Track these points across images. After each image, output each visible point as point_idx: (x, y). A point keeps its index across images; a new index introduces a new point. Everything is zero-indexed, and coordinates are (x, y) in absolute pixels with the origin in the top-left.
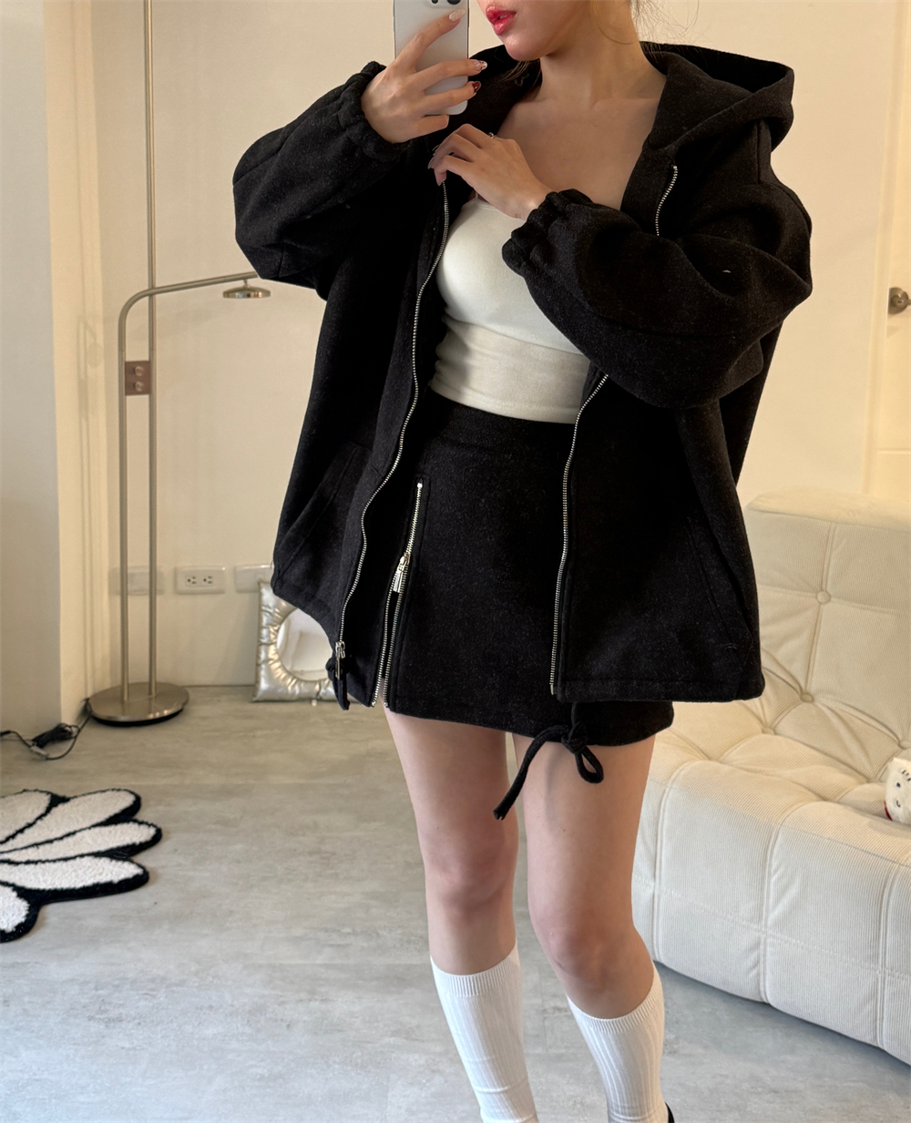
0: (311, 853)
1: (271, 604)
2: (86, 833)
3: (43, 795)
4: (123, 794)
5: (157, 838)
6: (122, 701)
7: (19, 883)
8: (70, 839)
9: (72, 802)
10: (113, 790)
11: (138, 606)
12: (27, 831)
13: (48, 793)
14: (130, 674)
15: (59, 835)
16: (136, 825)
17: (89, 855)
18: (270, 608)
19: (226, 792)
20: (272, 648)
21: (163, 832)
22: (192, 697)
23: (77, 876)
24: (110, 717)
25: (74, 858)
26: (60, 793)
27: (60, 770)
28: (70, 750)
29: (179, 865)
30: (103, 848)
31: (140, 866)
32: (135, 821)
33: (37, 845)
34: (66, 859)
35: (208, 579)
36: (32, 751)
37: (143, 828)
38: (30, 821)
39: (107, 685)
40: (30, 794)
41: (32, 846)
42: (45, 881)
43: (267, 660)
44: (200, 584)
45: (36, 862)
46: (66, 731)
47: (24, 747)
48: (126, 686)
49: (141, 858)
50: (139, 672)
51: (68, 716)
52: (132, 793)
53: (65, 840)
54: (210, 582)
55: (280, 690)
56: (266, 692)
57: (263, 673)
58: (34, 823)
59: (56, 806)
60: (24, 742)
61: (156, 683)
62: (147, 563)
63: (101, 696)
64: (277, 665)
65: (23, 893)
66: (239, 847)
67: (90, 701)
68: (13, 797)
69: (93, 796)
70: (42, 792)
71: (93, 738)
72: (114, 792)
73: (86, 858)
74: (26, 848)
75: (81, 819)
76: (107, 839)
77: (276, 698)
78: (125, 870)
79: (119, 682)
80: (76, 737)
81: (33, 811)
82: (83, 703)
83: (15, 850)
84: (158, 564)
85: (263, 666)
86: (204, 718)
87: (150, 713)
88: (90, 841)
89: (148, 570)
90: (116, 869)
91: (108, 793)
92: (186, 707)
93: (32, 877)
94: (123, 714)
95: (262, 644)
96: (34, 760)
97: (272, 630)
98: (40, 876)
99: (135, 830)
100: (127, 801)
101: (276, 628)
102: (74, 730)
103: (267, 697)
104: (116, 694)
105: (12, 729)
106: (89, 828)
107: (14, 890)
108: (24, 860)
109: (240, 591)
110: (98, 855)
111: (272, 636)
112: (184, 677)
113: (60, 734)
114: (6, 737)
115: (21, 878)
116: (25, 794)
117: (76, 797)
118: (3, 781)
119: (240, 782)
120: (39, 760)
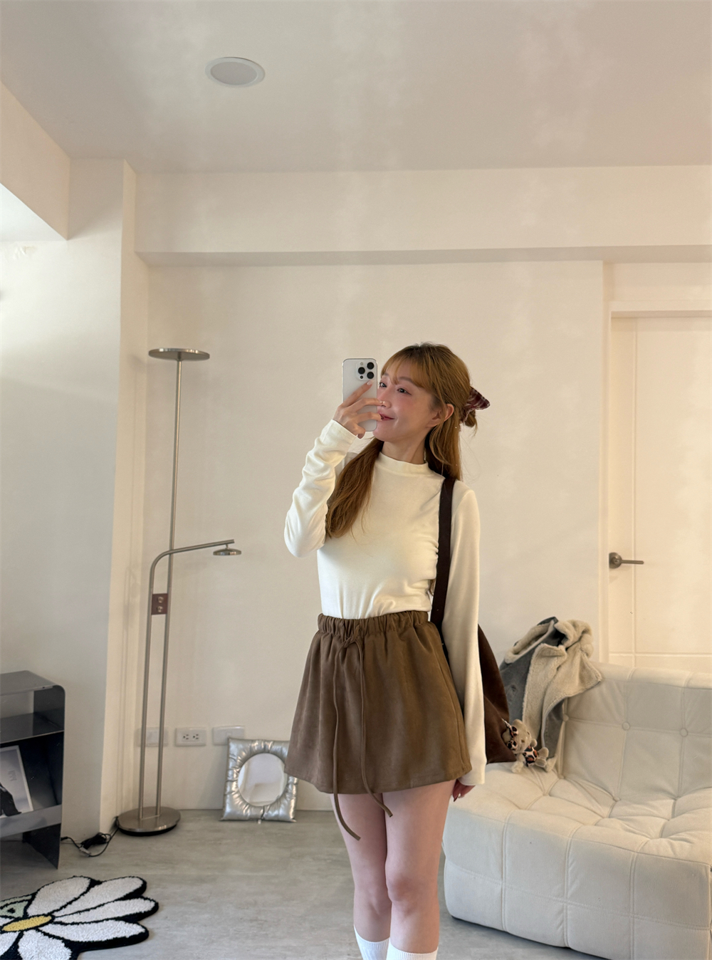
0: (251, 921)
1: (235, 754)
2: (111, 905)
3: (86, 879)
4: (136, 880)
5: (155, 909)
6: (139, 819)
7: (66, 938)
8: (100, 909)
9: (103, 884)
11: (151, 755)
12: (74, 903)
13: (89, 878)
14: (144, 802)
15: (93, 906)
16: (143, 900)
17: (112, 919)
18: (234, 756)
19: (201, 880)
20: (235, 783)
21: (160, 905)
22: (182, 817)
23: (103, 933)
24: (130, 829)
25: (102, 921)
26: (97, 879)
27: (98, 864)
28: (104, 850)
29: (168, 927)
30: (121, 915)
31: (143, 927)
32: (142, 897)
33: (79, 912)
34: (97, 922)
35: (196, 737)
36: (80, 851)
37: (147, 901)
38: (76, 897)
39: (130, 808)
40: (77, 878)
41: (76, 913)
42: (83, 936)
43: (231, 792)
44: (191, 740)
45: (78, 924)
46: (103, 838)
47: (76, 848)
48: (141, 810)
49: (145, 922)
50: (150, 801)
51: (105, 828)
52: (141, 879)
53: (98, 909)
55: (238, 813)
56: (229, 814)
57: (228, 801)
58: (79, 898)
59: (93, 886)
60: (75, 845)
61: (160, 807)
62: (158, 726)
63: (126, 815)
64: (237, 795)
65: (68, 943)
66: (206, 916)
67: (119, 819)
68: (67, 881)
69: (117, 881)
70: (85, 877)
71: (119, 843)
72: (130, 878)
73: (110, 921)
74: (72, 914)
75: (108, 896)
76: (124, 908)
77: (235, 818)
78: (134, 930)
79: (137, 807)
80: (108, 842)
81: (78, 890)
82: (115, 819)
83: (65, 915)
84: (166, 726)
85: (228, 796)
86: (189, 831)
87: (155, 826)
88: (113, 910)
89: (158, 731)
90: (128, 929)
91: (126, 879)
92: (178, 824)
93: (75, 934)
94: (139, 826)
95: (228, 781)
96: (81, 857)
97: (235, 771)
98: (80, 932)
99: (141, 903)
100: (138, 884)
101: (238, 770)
102: (108, 837)
103: (229, 818)
104: (136, 814)
105: (69, 836)
106: (113, 902)
107: (63, 942)
108: (70, 922)
109: (216, 745)
110: (117, 919)
111: (235, 776)
112: (177, 805)
113: (98, 840)
114: (65, 841)
115: (68, 934)
116: (74, 878)
117: (106, 881)
118: (61, 870)
119: (210, 874)
120: (85, 857)
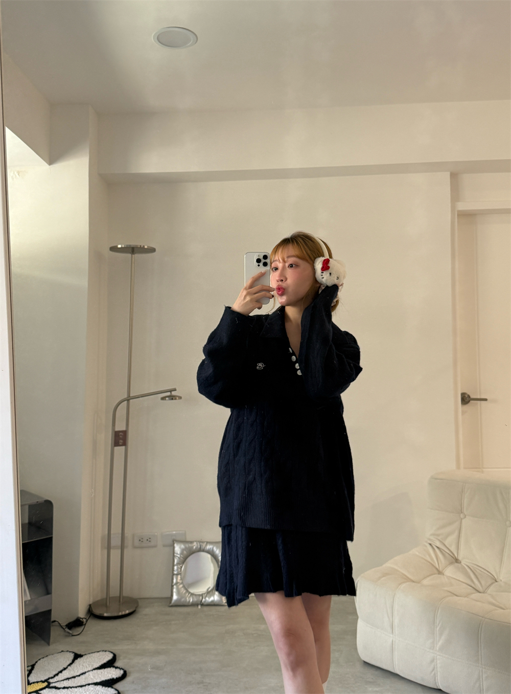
0: (199, 683)
1: (179, 553)
2: (91, 673)
3: (71, 653)
4: (107, 653)
5: (124, 676)
6: (106, 606)
8: (83, 676)
9: (84, 656)
10: (103, 651)
11: (115, 554)
12: (64, 672)
13: (73, 652)
14: (110, 593)
15: (78, 674)
16: (114, 669)
17: (92, 684)
19: (158, 653)
20: (179, 576)
21: (127, 672)
22: (140, 604)
24: (100, 614)
25: (85, 685)
26: (79, 653)
27: (76, 642)
28: (82, 631)
29: (135, 690)
30: (98, 681)
31: (116, 690)
32: (114, 667)
33: (68, 679)
34: (81, 686)
36: (65, 631)
37: (118, 670)
38: (65, 667)
39: (99, 598)
40: (64, 653)
41: (66, 679)
43: (177, 583)
44: (145, 543)
45: (67, 688)
46: (81, 621)
47: (62, 629)
48: (108, 598)
49: (118, 686)
50: (114, 592)
51: (82, 613)
52: (112, 652)
53: (81, 676)
54: (150, 541)
55: (183, 600)
56: (176, 601)
57: (175, 590)
58: (67, 668)
59: (77, 659)
61: (123, 597)
62: (120, 532)
63: (97, 603)
64: (181, 586)
66: (164, 680)
67: (92, 606)
68: (57, 655)
69: (93, 655)
71: (93, 626)
72: (104, 653)
74: (63, 680)
75: (88, 666)
76: (101, 676)
77: (181, 604)
78: (110, 692)
79: (105, 597)
80: (85, 624)
82: (88, 607)
83: (58, 681)
84: (126, 531)
85: (175, 586)
86: (146, 615)
87: (119, 611)
88: (92, 677)
89: (120, 535)
91: (100, 653)
92: (137, 609)
94: (107, 613)
95: (174, 574)
96: (67, 636)
97: (179, 567)
99: (113, 671)
100: (109, 657)
101: (181, 565)
102: (84, 620)
103: (176, 604)
104: (103, 603)
105: (56, 620)
106: (93, 670)
108: (62, 686)
109: (164, 546)
110: (96, 684)
111: (179, 570)
112: (135, 594)
113: (77, 623)
114: (54, 624)
116: (62, 653)
117: (86, 654)
118: (52, 647)
119: (164, 648)
120: (69, 636)
